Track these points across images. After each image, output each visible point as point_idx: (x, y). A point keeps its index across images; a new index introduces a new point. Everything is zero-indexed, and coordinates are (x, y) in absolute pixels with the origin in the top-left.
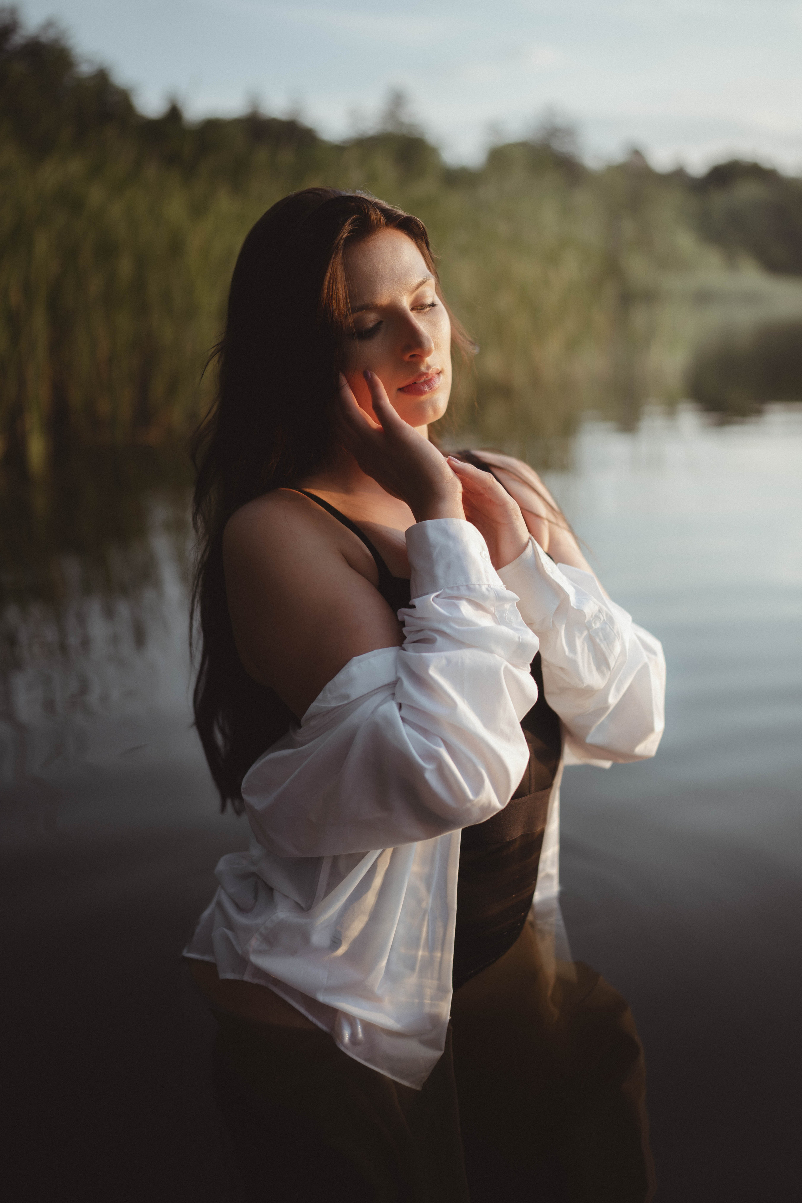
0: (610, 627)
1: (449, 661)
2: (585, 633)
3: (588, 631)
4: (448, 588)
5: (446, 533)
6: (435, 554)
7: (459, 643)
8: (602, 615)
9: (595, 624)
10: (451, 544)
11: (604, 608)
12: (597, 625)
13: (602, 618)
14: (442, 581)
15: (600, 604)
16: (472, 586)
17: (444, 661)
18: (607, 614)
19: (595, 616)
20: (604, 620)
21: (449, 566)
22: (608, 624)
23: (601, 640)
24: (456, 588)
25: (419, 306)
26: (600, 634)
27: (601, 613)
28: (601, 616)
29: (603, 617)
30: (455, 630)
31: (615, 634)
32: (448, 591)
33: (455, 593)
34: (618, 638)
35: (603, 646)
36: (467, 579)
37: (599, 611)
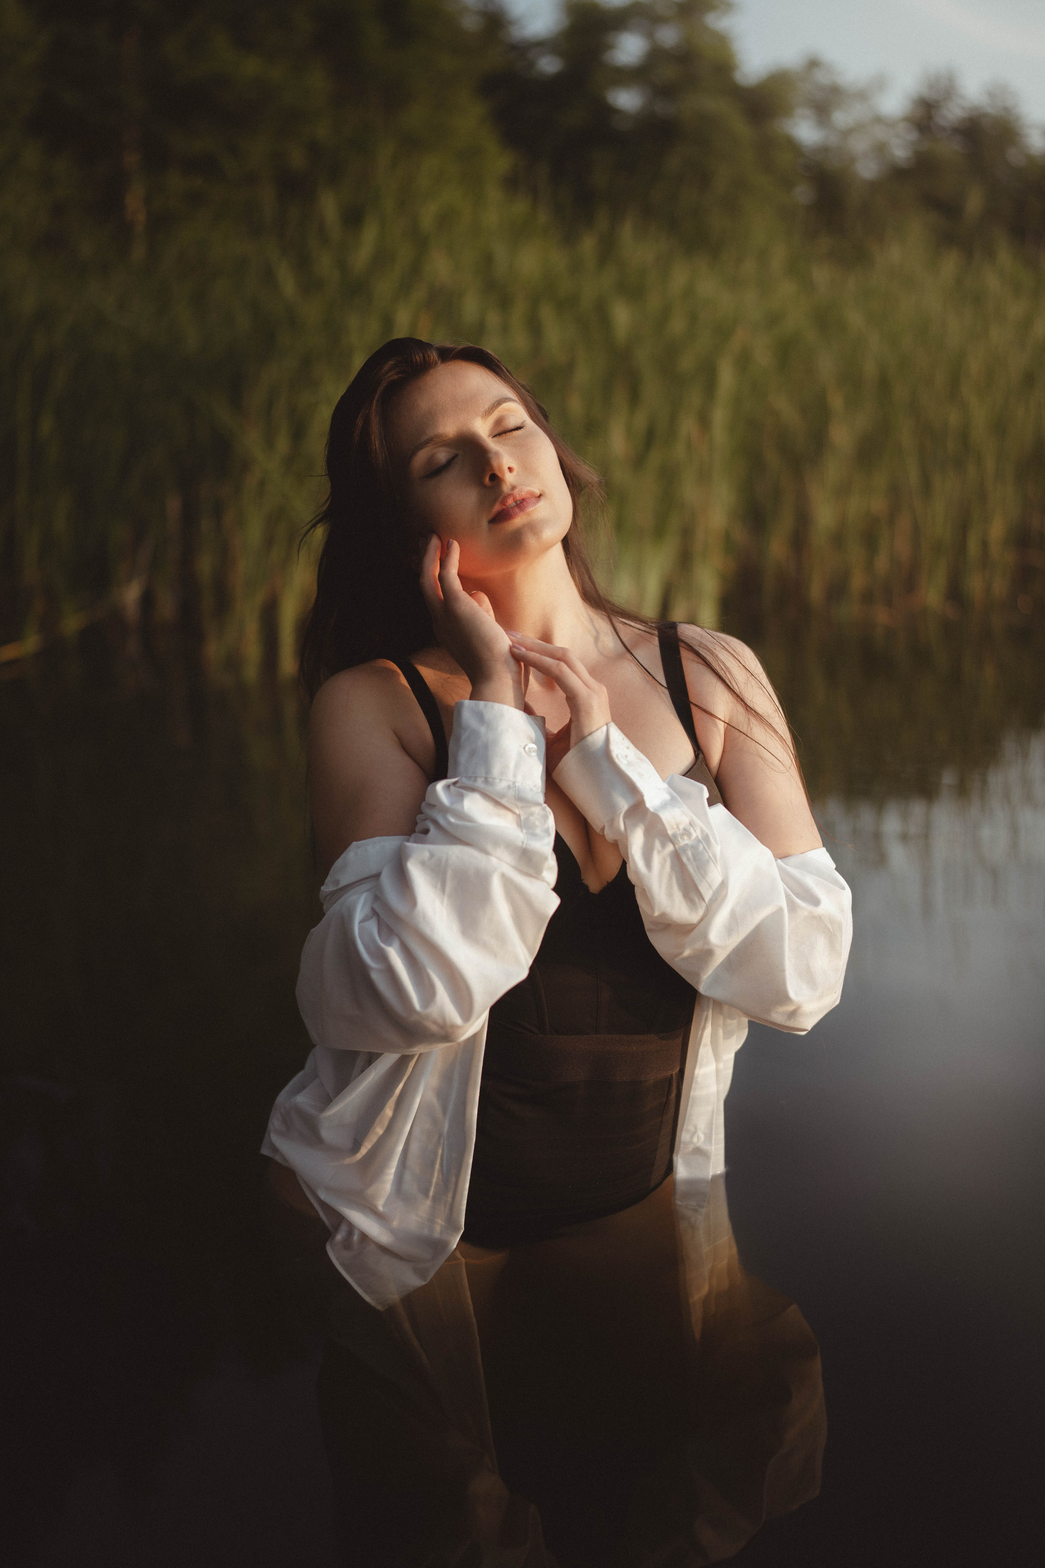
0: (704, 848)
1: (432, 855)
2: (670, 848)
3: (674, 846)
4: (466, 777)
5: (480, 717)
6: (463, 738)
7: (453, 837)
8: (695, 831)
9: (684, 839)
10: (483, 730)
11: (697, 821)
12: (684, 841)
13: (694, 836)
14: (461, 768)
15: (692, 815)
16: (490, 780)
17: (427, 855)
18: (702, 831)
19: (685, 829)
20: (697, 837)
21: (473, 753)
22: (702, 844)
23: (689, 859)
24: (473, 778)
25: (501, 432)
26: (689, 853)
27: (693, 828)
28: (692, 830)
29: (696, 832)
30: (450, 823)
31: (709, 856)
32: (464, 780)
33: (469, 783)
34: (713, 862)
35: (691, 868)
36: (488, 771)
37: (690, 824)
